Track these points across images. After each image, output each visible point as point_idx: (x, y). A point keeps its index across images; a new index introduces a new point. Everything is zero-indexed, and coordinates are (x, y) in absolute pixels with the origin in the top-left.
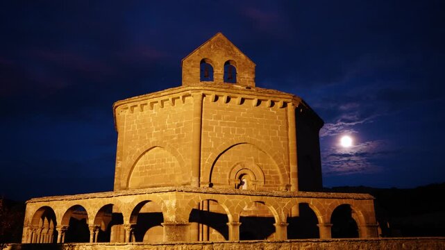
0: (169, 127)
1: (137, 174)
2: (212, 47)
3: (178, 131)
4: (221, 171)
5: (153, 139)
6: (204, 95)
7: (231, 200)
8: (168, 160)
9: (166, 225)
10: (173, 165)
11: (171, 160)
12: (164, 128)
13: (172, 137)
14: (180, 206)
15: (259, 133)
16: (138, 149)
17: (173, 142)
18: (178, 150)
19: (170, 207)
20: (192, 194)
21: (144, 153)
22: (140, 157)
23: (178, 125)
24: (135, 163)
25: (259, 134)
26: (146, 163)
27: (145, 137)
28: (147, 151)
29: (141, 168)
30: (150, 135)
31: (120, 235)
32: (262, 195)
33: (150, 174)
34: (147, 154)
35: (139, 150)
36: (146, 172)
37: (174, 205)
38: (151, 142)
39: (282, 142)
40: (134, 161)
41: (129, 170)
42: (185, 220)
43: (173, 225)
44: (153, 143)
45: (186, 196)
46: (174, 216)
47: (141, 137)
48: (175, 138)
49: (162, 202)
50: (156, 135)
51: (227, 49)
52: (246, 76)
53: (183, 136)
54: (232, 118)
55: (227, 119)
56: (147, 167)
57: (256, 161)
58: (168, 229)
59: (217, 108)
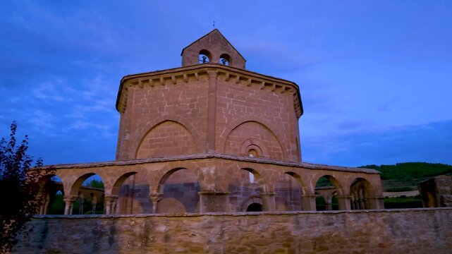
0: (183, 103)
1: (147, 147)
2: (210, 41)
3: (191, 106)
4: (233, 146)
5: (165, 114)
6: (219, 74)
7: (266, 170)
8: (180, 134)
9: (204, 194)
10: (186, 138)
11: (184, 134)
12: (177, 102)
13: (185, 112)
14: (219, 174)
15: (265, 113)
17: (187, 116)
18: (192, 124)
19: (209, 175)
21: (154, 127)
22: (151, 130)
23: (192, 101)
24: (145, 136)
25: (265, 115)
26: (156, 136)
27: (157, 112)
28: (159, 124)
29: (151, 141)
30: (162, 109)
31: (126, 207)
33: (160, 146)
34: (157, 128)
35: (149, 123)
36: (156, 145)
37: (212, 172)
38: (163, 115)
40: (144, 134)
41: (138, 143)
42: (225, 189)
43: (212, 194)
44: (166, 116)
45: (224, 164)
46: (213, 185)
47: (151, 111)
48: (189, 113)
49: (198, 169)
50: (168, 109)
53: (198, 110)
54: (243, 98)
55: (239, 98)
56: (158, 140)
57: (262, 138)
58: (206, 198)
59: (230, 87)
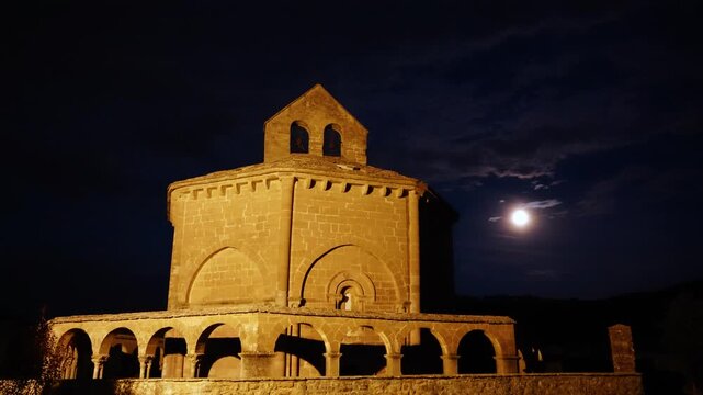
0: (247, 221)
1: (201, 285)
2: (308, 105)
3: (258, 227)
4: (317, 283)
5: (224, 237)
6: (296, 179)
7: (329, 324)
8: (245, 266)
9: (245, 356)
10: (251, 273)
11: (249, 267)
12: (240, 221)
13: (251, 235)
14: (263, 332)
15: (370, 231)
17: (252, 241)
18: (258, 253)
19: (251, 332)
20: (279, 316)
21: (211, 256)
22: (206, 260)
23: (260, 219)
24: (199, 269)
25: (370, 233)
26: (213, 269)
27: (213, 234)
28: (216, 252)
29: (206, 277)
30: (220, 231)
32: (370, 318)
33: (219, 283)
34: (215, 257)
35: (204, 251)
36: (213, 282)
37: (255, 329)
38: (221, 240)
39: (400, 244)
40: (197, 266)
41: (189, 279)
42: (270, 350)
43: (254, 356)
44: (225, 241)
46: (255, 345)
47: (207, 233)
48: (255, 237)
49: (240, 325)
50: (228, 231)
51: (328, 108)
52: (355, 147)
53: (266, 233)
54: (334, 211)
55: (327, 211)
56: (215, 276)
57: (365, 269)
58: (247, 361)
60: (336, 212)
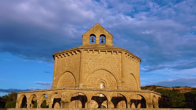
0: (72, 63)
3: (75, 65)
4: (91, 81)
7: (88, 93)
9: (62, 102)
11: (72, 77)
12: (70, 63)
13: (73, 67)
14: (67, 95)
15: (108, 65)
16: (61, 72)
17: (73, 69)
18: (75, 72)
20: (72, 90)
21: (63, 74)
23: (75, 63)
30: (65, 67)
32: (101, 91)
37: (65, 94)
39: (118, 68)
42: (69, 100)
43: (64, 102)
44: (66, 70)
45: (69, 91)
46: (65, 99)
47: (62, 67)
49: (61, 93)
50: (67, 67)
51: (101, 30)
52: (109, 41)
53: (77, 67)
56: (64, 80)
57: (106, 76)
59: (90, 55)
60: (97, 59)
